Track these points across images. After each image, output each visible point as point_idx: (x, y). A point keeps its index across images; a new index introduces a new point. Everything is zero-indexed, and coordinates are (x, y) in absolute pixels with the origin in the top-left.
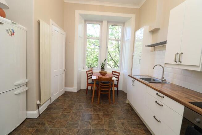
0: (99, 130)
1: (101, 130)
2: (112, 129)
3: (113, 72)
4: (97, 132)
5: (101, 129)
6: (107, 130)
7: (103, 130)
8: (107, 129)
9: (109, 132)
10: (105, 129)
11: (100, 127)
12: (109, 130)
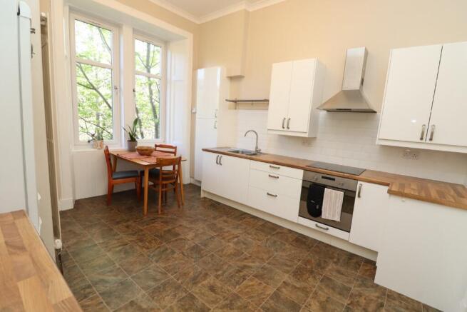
3: (156, 146)
5: (209, 237)
11: (205, 237)
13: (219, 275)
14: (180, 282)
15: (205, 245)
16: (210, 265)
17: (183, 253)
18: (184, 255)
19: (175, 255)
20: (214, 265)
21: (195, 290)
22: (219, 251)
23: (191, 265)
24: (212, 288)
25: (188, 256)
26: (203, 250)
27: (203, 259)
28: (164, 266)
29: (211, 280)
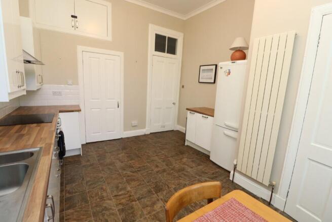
0: (145, 197)
1: (141, 198)
2: (126, 205)
4: (146, 194)
5: (143, 200)
6: (133, 201)
7: (139, 199)
8: (134, 203)
9: (130, 199)
10: (136, 201)
11: (146, 201)
12: (131, 202)
13: (151, 171)
14: (172, 172)
15: (150, 191)
16: (153, 176)
17: (168, 187)
18: (168, 186)
19: (174, 186)
20: (151, 176)
21: (165, 167)
22: (143, 184)
23: (165, 178)
24: (157, 166)
25: (165, 184)
26: (154, 188)
27: (155, 181)
28: (181, 181)
29: (156, 170)
